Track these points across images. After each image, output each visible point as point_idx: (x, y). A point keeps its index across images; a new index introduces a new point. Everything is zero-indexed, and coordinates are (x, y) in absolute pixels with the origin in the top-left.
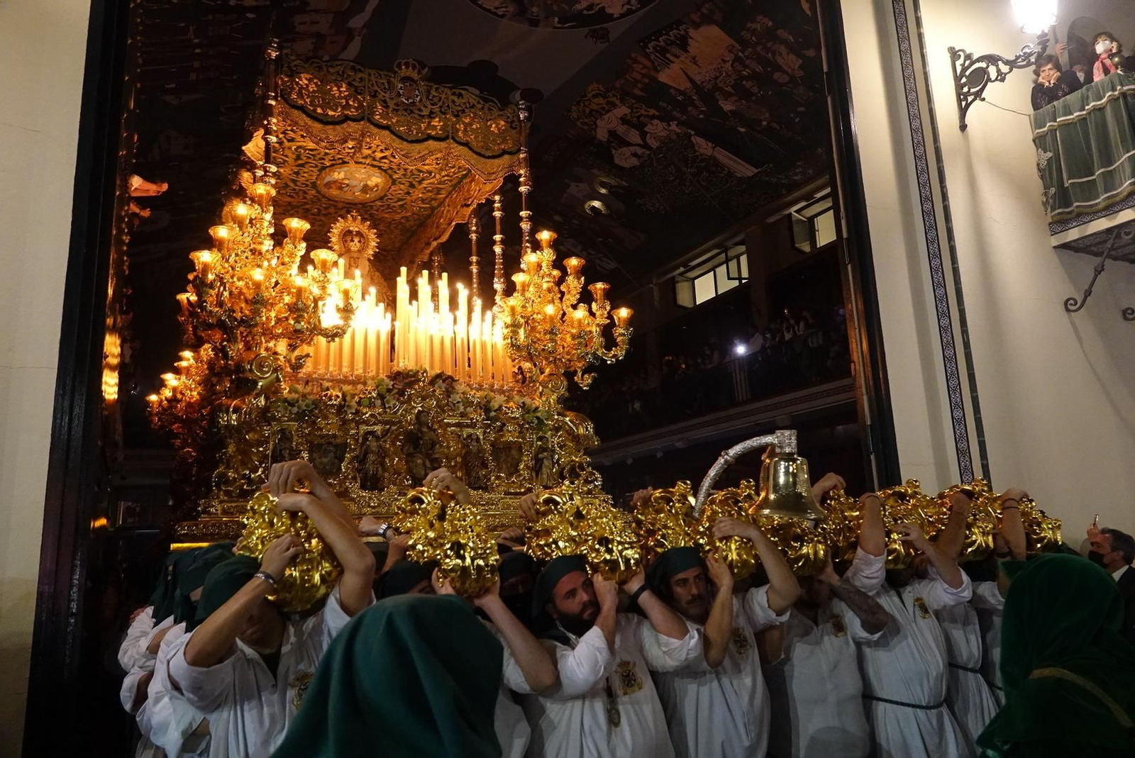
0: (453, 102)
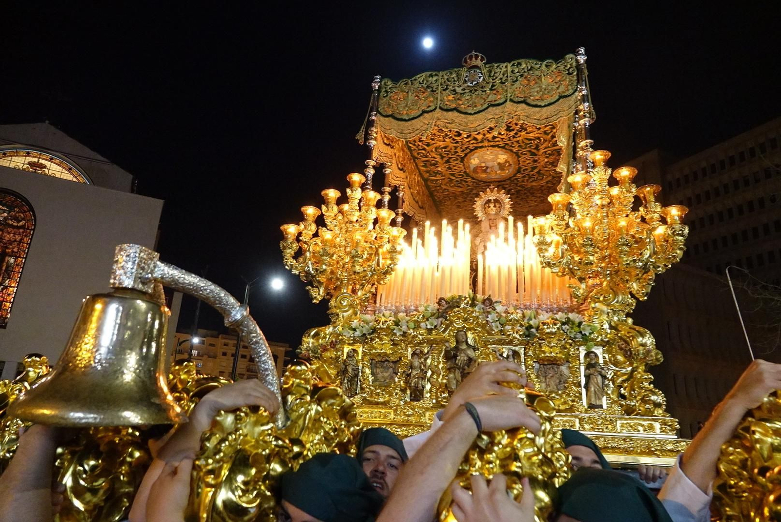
0: (513, 71)
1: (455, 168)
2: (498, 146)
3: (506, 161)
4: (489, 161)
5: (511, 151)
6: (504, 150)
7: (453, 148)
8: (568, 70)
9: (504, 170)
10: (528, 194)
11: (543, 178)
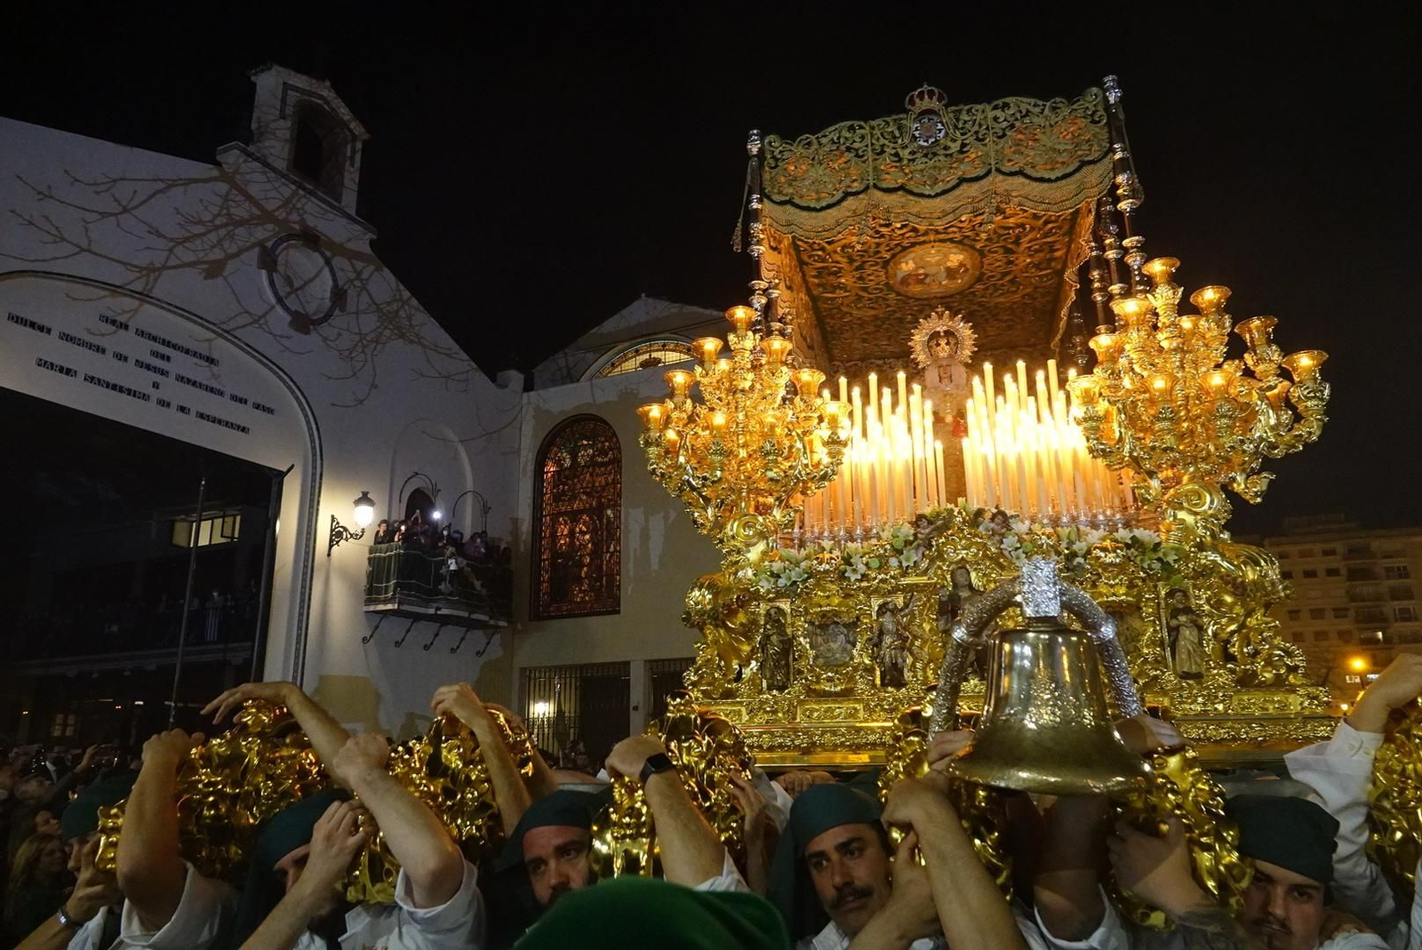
0: (996, 119)
1: (871, 278)
2: (951, 240)
3: (961, 265)
4: (932, 265)
5: (973, 247)
6: (961, 247)
7: (874, 246)
8: (1092, 115)
9: (955, 278)
10: (989, 316)
11: (1018, 289)
